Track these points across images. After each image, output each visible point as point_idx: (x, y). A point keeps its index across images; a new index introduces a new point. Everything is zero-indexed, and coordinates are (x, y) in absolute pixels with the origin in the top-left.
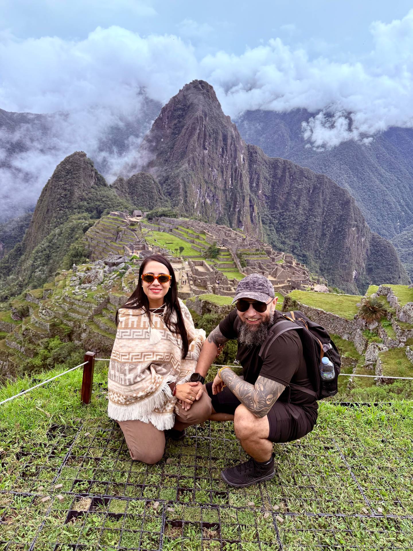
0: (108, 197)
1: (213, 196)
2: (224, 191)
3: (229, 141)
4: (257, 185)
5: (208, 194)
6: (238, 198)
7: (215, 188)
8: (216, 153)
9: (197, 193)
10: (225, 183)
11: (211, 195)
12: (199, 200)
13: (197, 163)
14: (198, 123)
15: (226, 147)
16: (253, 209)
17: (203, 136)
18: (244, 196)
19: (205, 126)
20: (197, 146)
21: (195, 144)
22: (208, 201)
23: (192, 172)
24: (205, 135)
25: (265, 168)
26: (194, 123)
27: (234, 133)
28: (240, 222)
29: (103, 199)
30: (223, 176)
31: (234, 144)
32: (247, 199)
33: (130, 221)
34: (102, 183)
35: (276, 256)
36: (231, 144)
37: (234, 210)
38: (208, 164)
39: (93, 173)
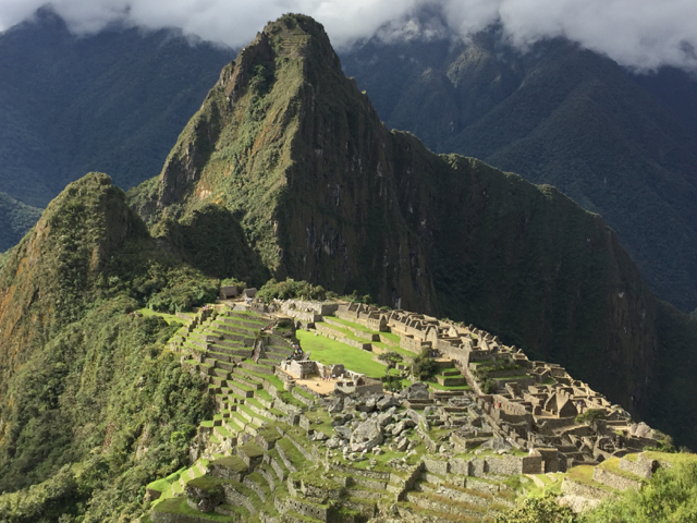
1: (337, 239)
2: (355, 226)
3: (361, 129)
4: (415, 209)
5: (326, 237)
6: (387, 240)
7: (339, 221)
8: (338, 153)
9: (307, 236)
11: (333, 238)
12: (311, 249)
15: (356, 139)
17: (312, 122)
18: (397, 236)
19: (316, 104)
22: (327, 249)
26: (293, 99)
28: (393, 289)
30: (353, 196)
31: (371, 137)
33: (277, 319)
34: (141, 232)
35: (539, 371)
36: (365, 135)
37: (380, 266)
38: (325, 176)
39: (125, 214)
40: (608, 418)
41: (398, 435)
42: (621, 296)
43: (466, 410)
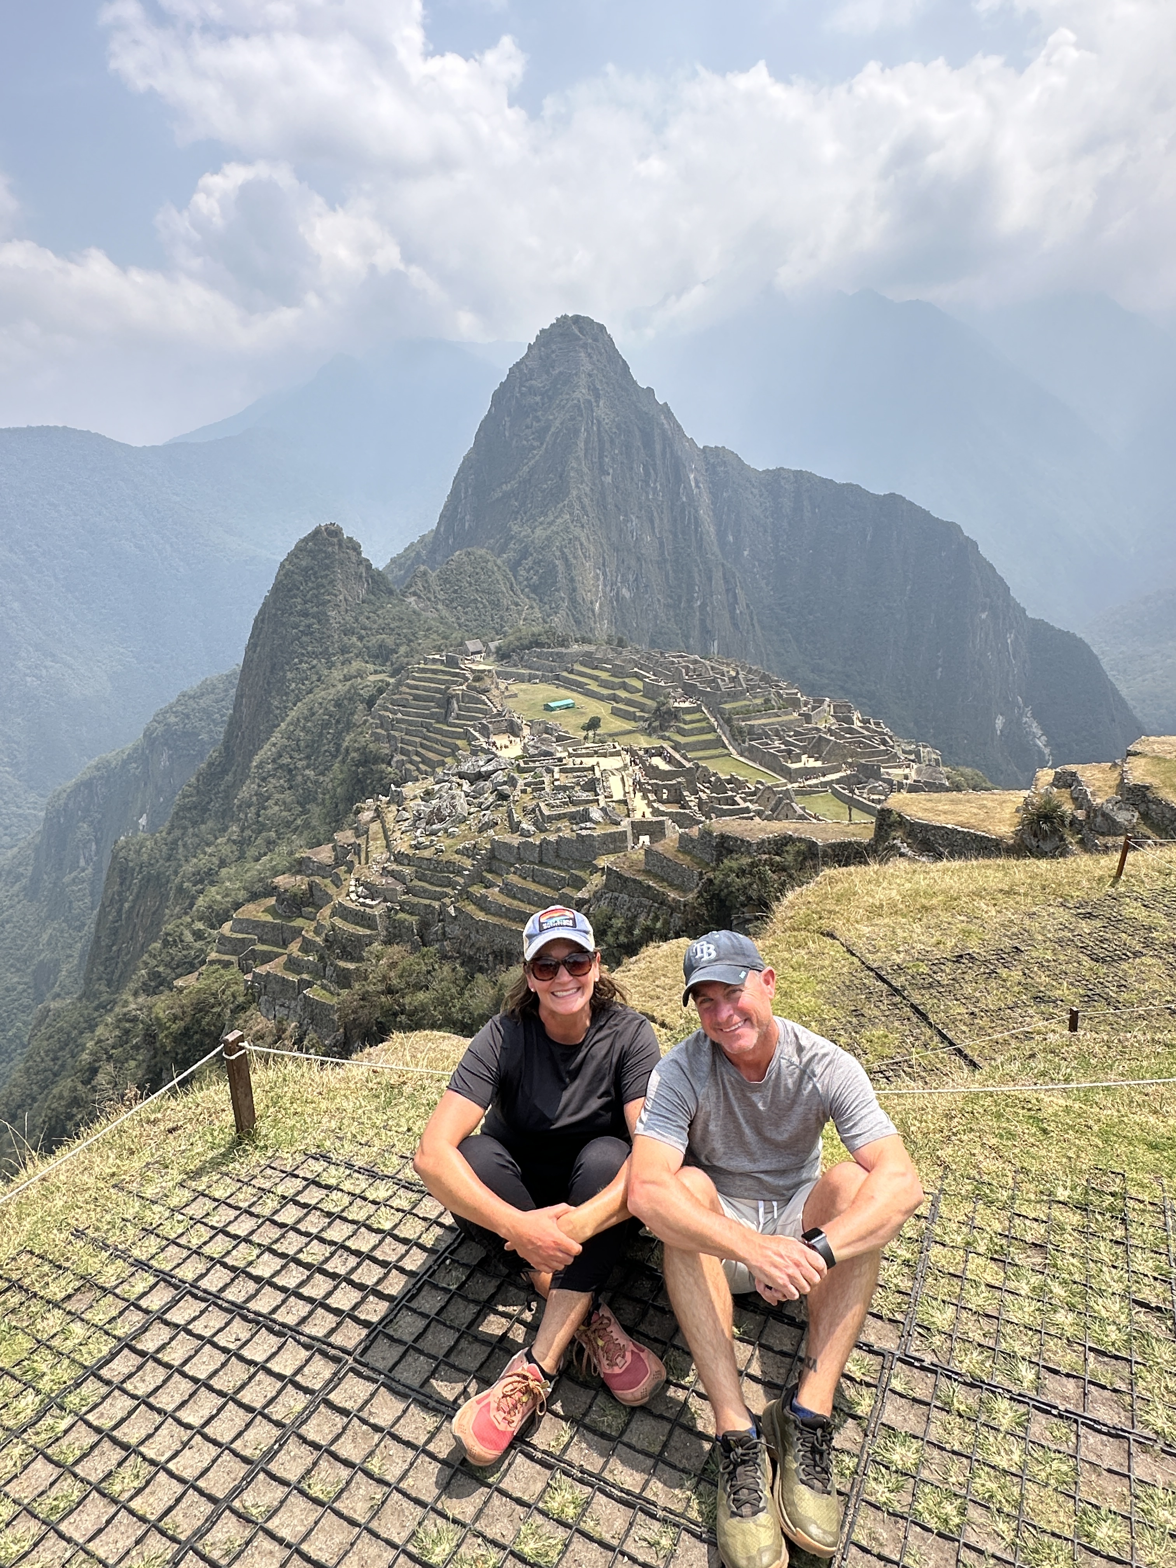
0: (402, 619)
1: (636, 580)
2: (658, 562)
3: (658, 447)
4: (736, 538)
5: (622, 576)
6: (696, 575)
7: (638, 559)
8: (632, 479)
9: (598, 580)
10: (662, 544)
11: (631, 578)
12: (604, 592)
13: (589, 509)
14: (582, 416)
15: (653, 460)
16: (735, 596)
17: (596, 444)
18: (711, 571)
19: (598, 421)
20: (586, 470)
21: (580, 464)
22: (625, 592)
23: (578, 530)
24: (600, 440)
25: (750, 496)
26: (572, 419)
27: (666, 426)
28: (708, 632)
29: (392, 626)
30: (653, 528)
31: (672, 452)
32: (718, 575)
33: (472, 671)
34: (383, 588)
35: (814, 708)
36: (664, 453)
37: (691, 607)
38: (616, 506)
39: (362, 569)
41: (488, 808)
42: (983, 616)
43: (592, 769)
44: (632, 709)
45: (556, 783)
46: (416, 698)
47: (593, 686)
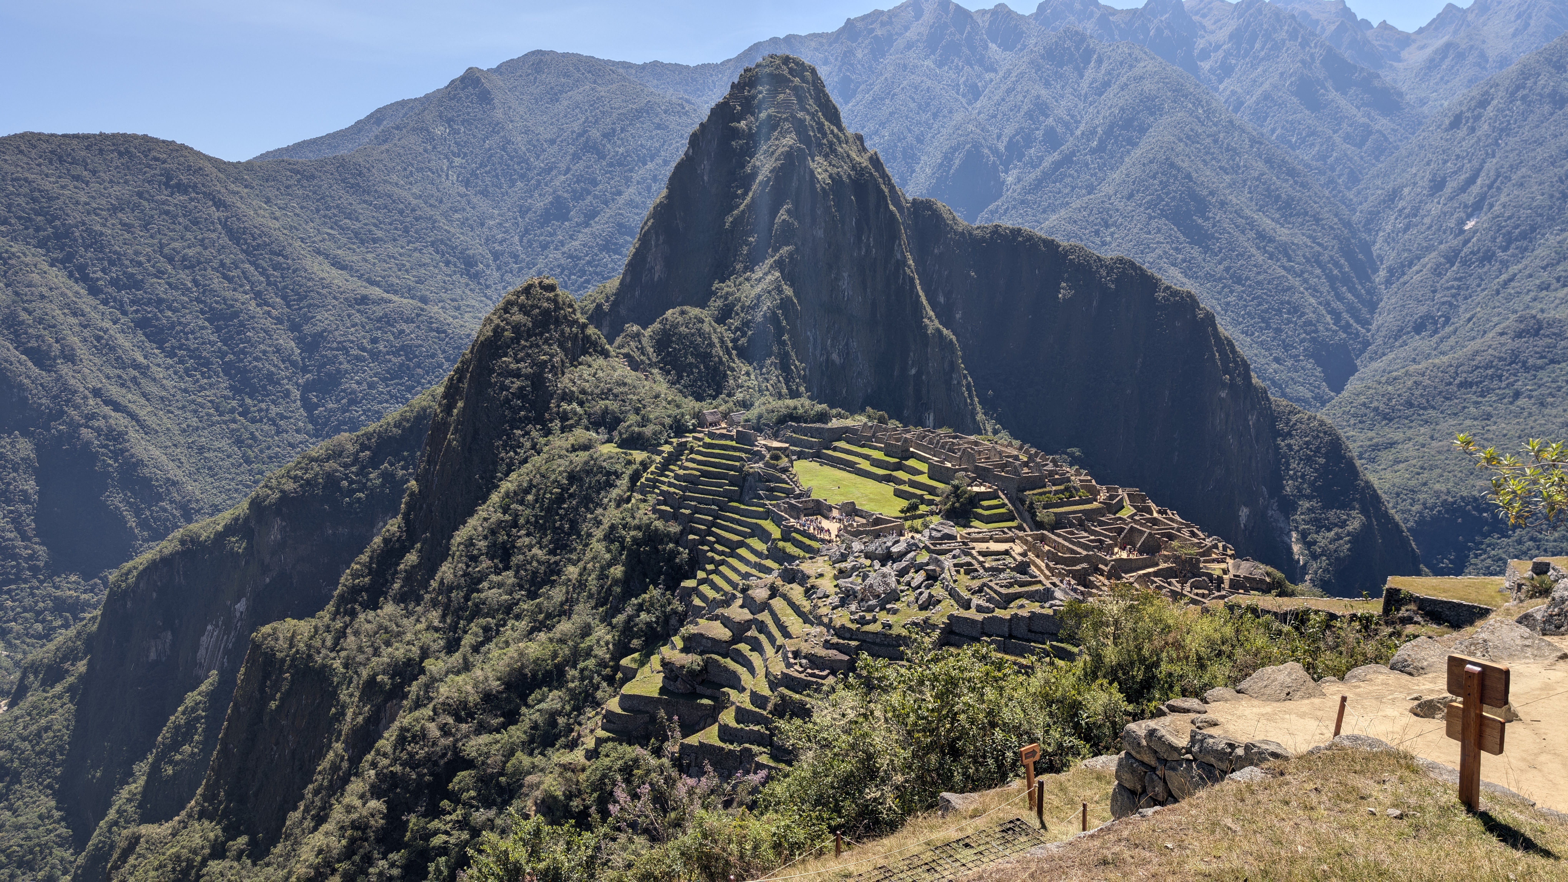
0: (625, 384)
1: (847, 344)
2: (869, 325)
4: (947, 299)
5: (833, 340)
6: (911, 341)
7: (849, 321)
8: (844, 235)
9: (808, 342)
10: (873, 306)
11: (842, 342)
12: (814, 358)
14: (793, 164)
15: (867, 215)
16: (951, 365)
17: (808, 196)
21: (792, 218)
22: (834, 357)
26: (783, 168)
27: (877, 176)
28: (923, 403)
29: (615, 391)
30: (865, 288)
32: (933, 341)
33: (769, 449)
35: (1111, 497)
37: (905, 374)
38: (828, 264)
40: (1203, 554)
41: (919, 587)
42: (1223, 395)
43: (1007, 552)
44: (919, 492)
45: (987, 565)
46: (704, 474)
47: (865, 465)
